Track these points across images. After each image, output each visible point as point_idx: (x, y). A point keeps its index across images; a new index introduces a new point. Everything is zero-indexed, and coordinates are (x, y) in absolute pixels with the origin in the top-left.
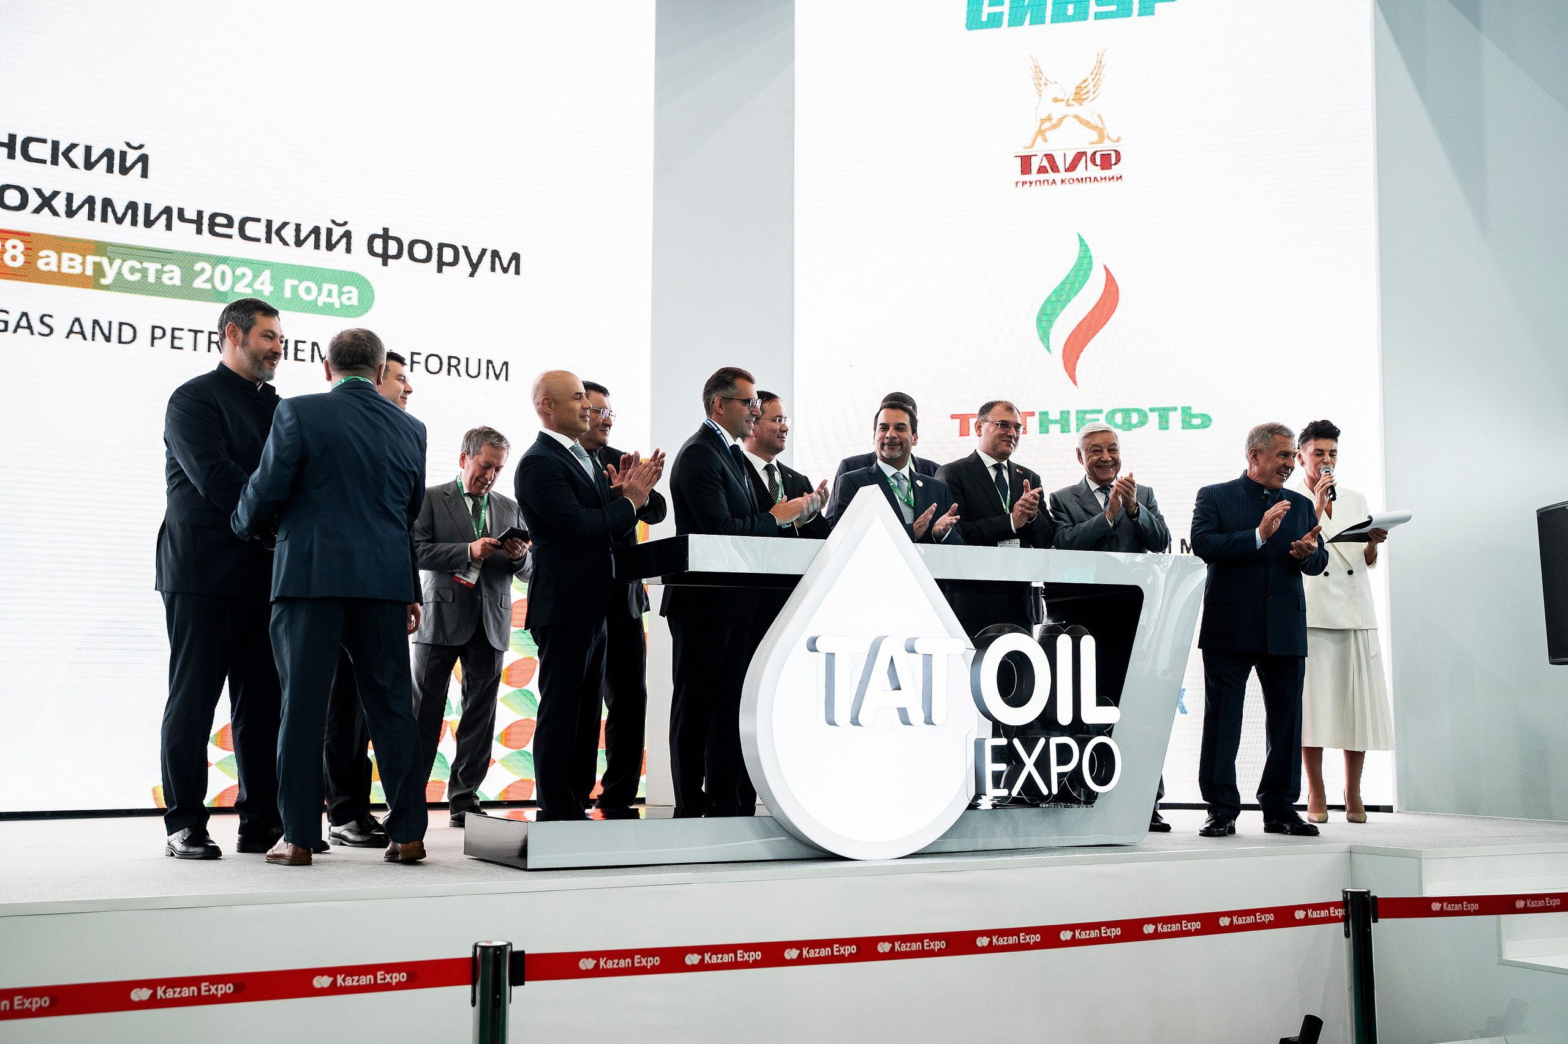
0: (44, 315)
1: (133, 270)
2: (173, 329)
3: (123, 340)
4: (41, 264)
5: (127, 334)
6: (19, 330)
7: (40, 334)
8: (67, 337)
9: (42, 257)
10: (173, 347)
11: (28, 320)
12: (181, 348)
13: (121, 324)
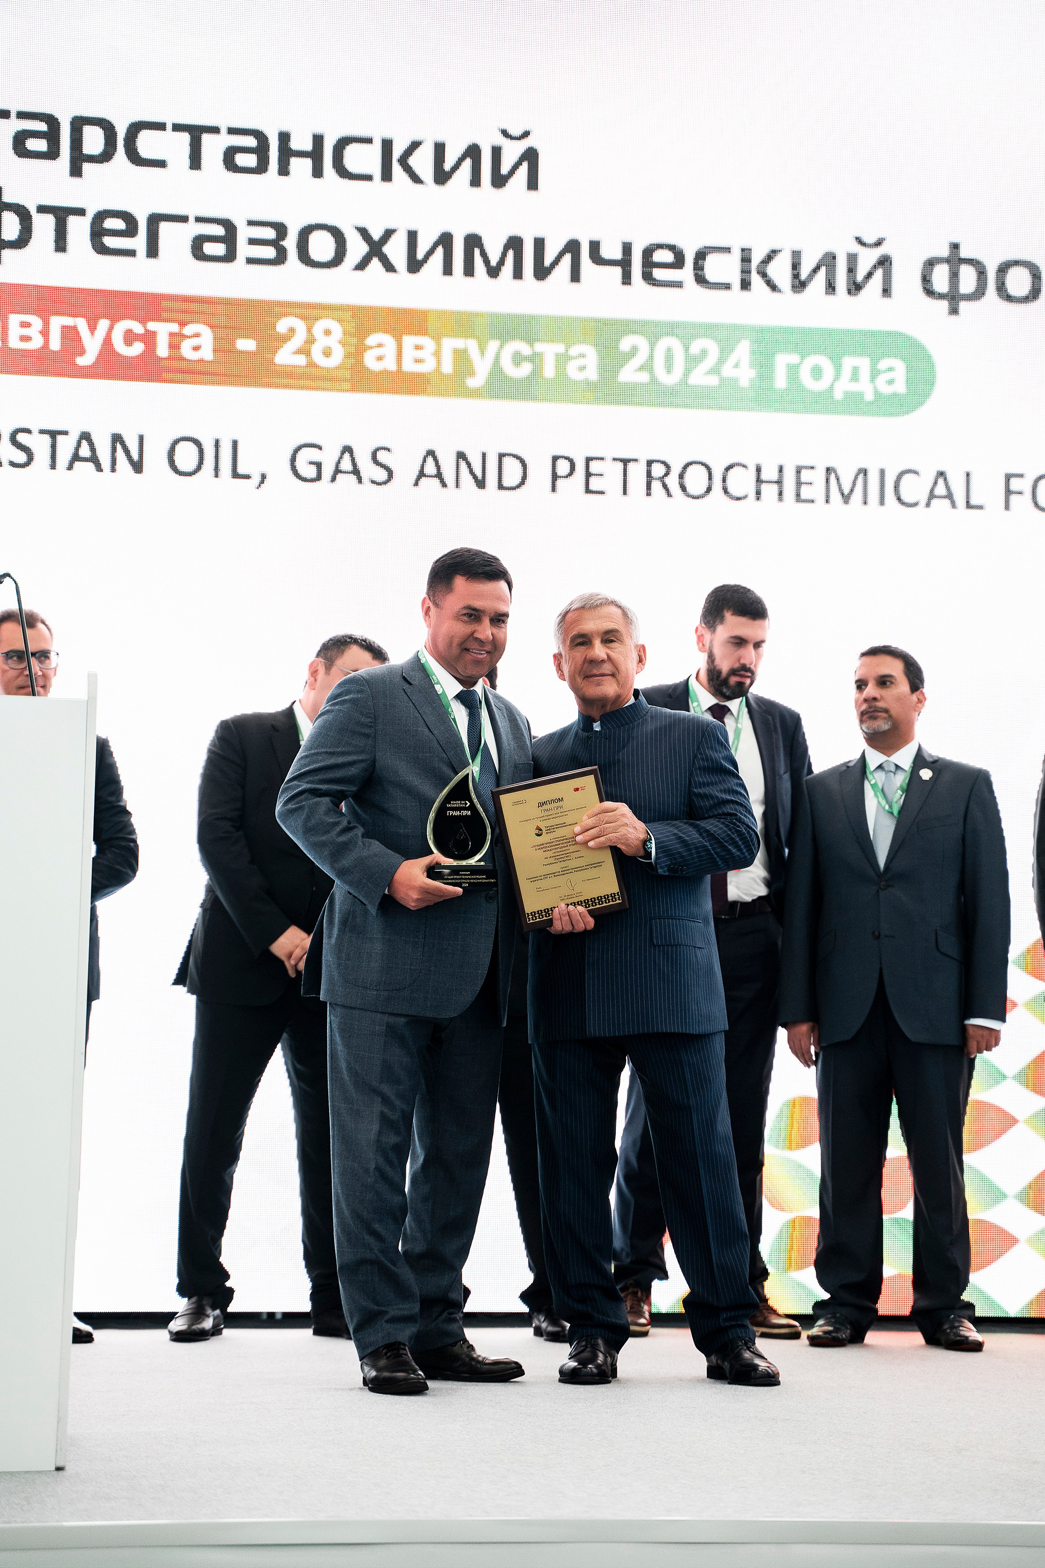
0: (378, 449)
1: (518, 359)
2: (588, 460)
3: (506, 483)
4: (370, 360)
5: (512, 474)
6: (339, 477)
7: (373, 482)
8: (416, 484)
9: (372, 348)
10: (588, 491)
11: (353, 460)
12: (602, 493)
13: (501, 456)
